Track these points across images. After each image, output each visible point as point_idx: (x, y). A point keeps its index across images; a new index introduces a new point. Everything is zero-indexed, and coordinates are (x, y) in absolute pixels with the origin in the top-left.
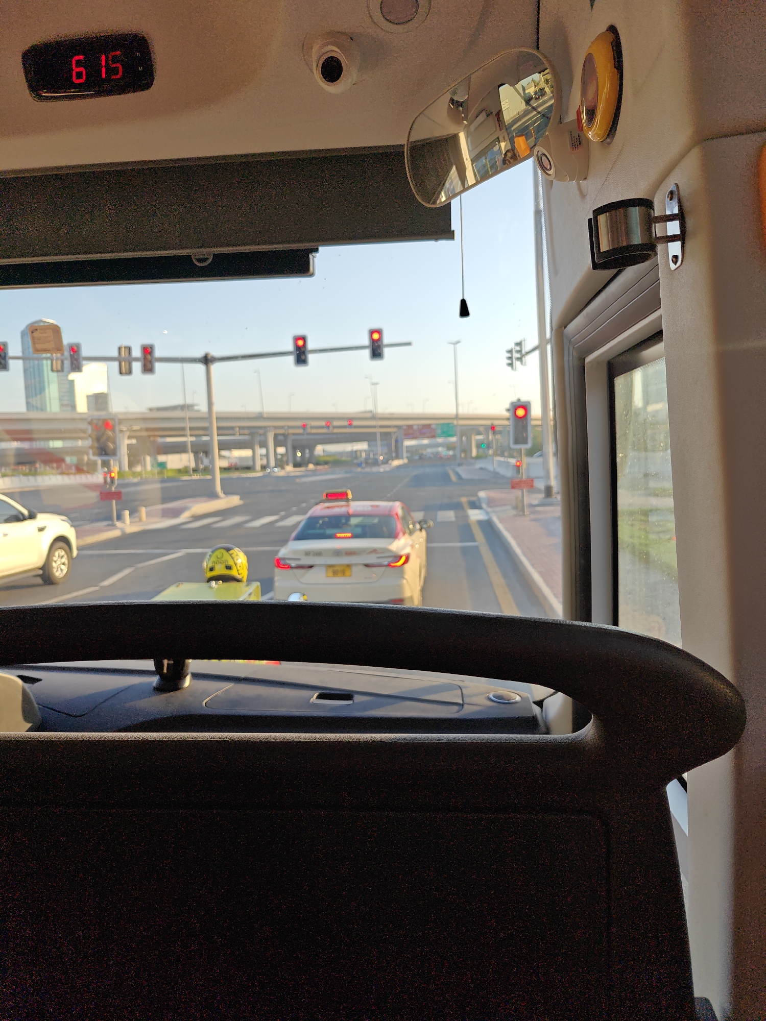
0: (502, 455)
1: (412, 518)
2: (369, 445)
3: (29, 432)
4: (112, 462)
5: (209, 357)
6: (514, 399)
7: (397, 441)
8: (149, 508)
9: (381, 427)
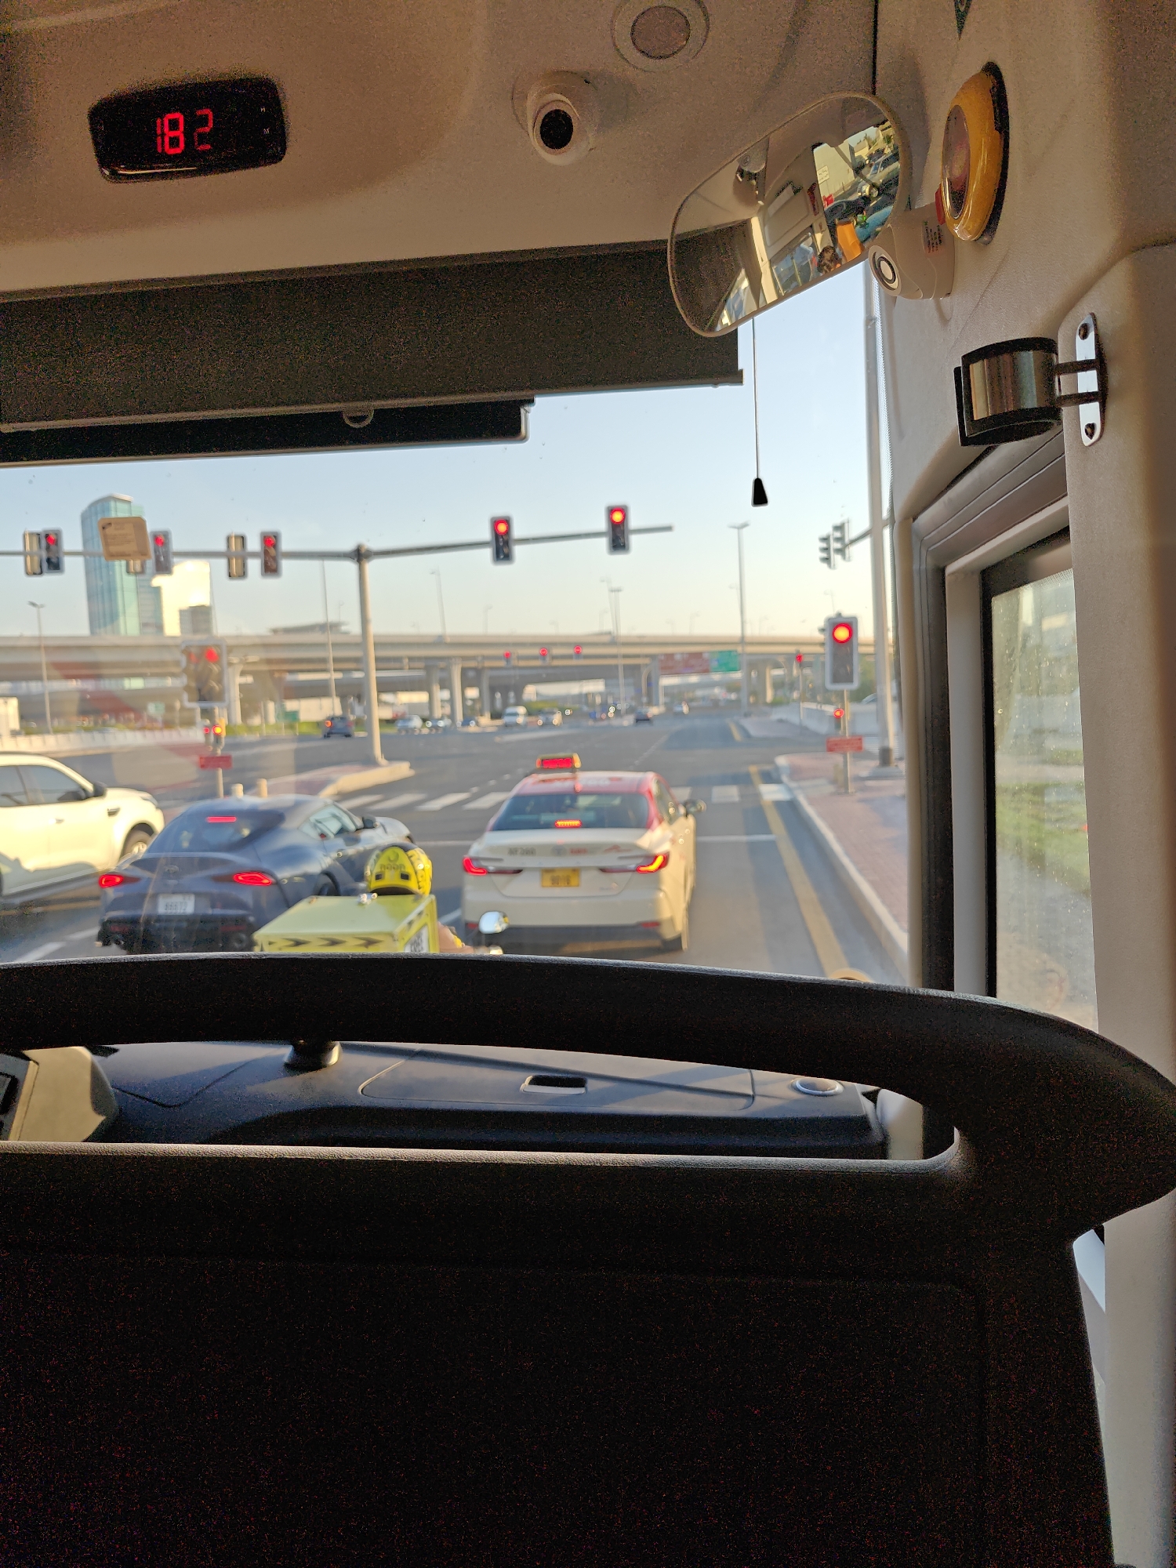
0: (813, 699)
1: (673, 798)
2: (606, 685)
3: (95, 665)
4: (217, 711)
5: (363, 551)
6: (832, 613)
7: (649, 679)
8: (273, 781)
9: (625, 656)
